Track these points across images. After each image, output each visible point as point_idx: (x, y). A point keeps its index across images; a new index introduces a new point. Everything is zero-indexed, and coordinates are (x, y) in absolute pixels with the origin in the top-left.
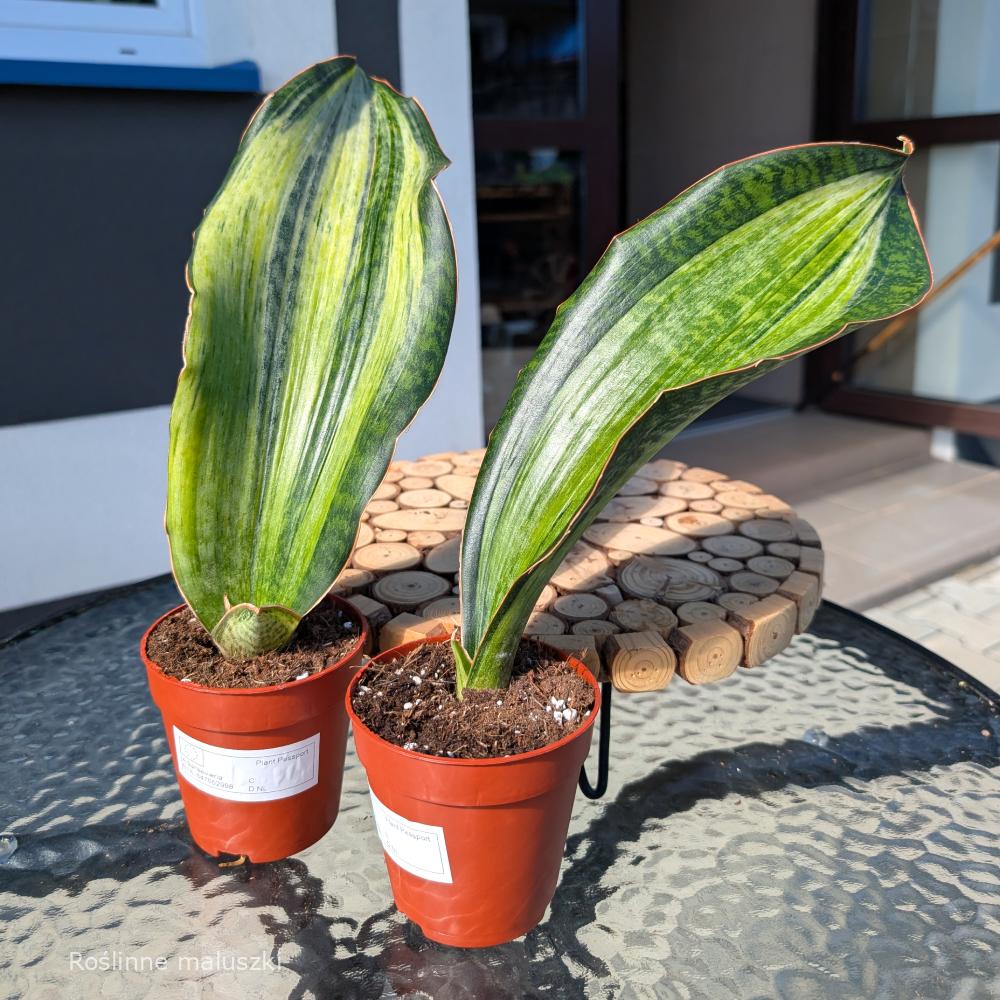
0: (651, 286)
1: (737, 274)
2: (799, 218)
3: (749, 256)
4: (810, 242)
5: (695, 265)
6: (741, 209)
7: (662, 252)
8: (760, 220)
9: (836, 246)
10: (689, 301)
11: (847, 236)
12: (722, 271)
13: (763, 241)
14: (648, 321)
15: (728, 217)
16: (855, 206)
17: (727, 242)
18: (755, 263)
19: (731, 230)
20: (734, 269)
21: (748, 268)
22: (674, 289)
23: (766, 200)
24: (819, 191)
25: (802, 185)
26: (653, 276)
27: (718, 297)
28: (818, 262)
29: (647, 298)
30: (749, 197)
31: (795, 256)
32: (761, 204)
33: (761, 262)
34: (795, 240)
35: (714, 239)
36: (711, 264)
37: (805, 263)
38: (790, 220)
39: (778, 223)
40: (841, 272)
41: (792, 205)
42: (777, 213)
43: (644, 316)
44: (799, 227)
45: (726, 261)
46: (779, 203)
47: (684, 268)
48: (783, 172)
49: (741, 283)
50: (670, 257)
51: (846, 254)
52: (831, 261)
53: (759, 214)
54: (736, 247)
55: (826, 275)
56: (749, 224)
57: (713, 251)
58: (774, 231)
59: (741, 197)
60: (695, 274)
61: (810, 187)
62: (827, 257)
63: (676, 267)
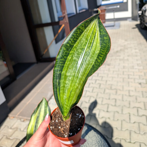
0: (71, 50)
1: (82, 43)
2: (88, 30)
3: (83, 39)
4: (91, 33)
5: (76, 44)
6: (81, 32)
7: (71, 44)
8: (83, 33)
9: (94, 32)
10: (77, 50)
11: (95, 30)
12: (80, 43)
13: (84, 36)
14: (72, 56)
15: (79, 34)
16: (95, 24)
17: (80, 38)
18: (84, 40)
19: (80, 36)
20: (82, 42)
21: (84, 41)
22: (74, 49)
23: (84, 29)
24: (90, 24)
25: (88, 24)
26: (71, 48)
27: (81, 48)
28: (93, 36)
29: (71, 52)
30: (82, 30)
31: (89, 37)
32: (83, 30)
33: (85, 39)
34: (88, 34)
35: (78, 39)
36: (78, 43)
37: (91, 37)
38: (87, 31)
39: (86, 32)
40: (96, 37)
41: (87, 28)
42: (86, 30)
43: (71, 56)
44: (89, 31)
45: (80, 42)
46: (85, 29)
47: (75, 45)
48: (85, 24)
49: (83, 44)
50: (72, 44)
51: (96, 33)
52: (94, 35)
53: (83, 32)
54: (81, 38)
55: (94, 38)
56: (82, 34)
57: (78, 41)
58: (86, 34)
59: (80, 31)
60: (76, 46)
61: (89, 24)
62: (93, 35)
63: (73, 46)
